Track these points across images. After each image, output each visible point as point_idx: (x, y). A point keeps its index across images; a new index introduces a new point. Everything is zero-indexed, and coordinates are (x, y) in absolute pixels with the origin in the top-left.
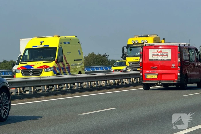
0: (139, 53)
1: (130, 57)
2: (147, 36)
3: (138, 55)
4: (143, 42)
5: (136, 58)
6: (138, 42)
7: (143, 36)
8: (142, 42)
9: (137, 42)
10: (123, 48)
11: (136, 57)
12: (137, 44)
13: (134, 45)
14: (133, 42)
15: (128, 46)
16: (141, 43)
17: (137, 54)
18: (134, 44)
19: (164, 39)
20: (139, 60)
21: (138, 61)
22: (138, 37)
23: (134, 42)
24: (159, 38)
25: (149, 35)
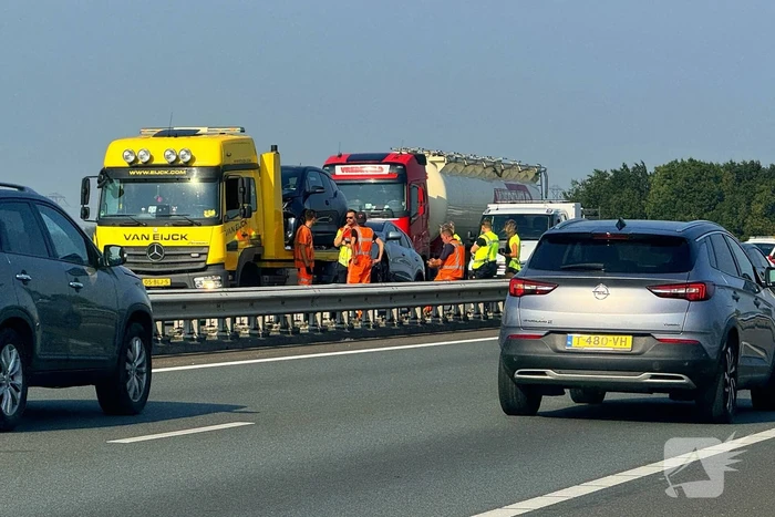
0: (153, 209)
1: (114, 225)
2: (194, 133)
3: (149, 216)
4: (173, 158)
5: (139, 231)
6: (151, 158)
7: (177, 134)
8: (168, 157)
9: (147, 158)
10: (86, 182)
11: (138, 224)
12: (147, 166)
13: (132, 173)
14: (127, 158)
15: (107, 176)
16: (165, 162)
17: (146, 211)
18: (134, 165)
19: (274, 148)
20: (151, 241)
21: (145, 243)
22: (155, 136)
23: (132, 158)
24: (249, 143)
25: (203, 130)
